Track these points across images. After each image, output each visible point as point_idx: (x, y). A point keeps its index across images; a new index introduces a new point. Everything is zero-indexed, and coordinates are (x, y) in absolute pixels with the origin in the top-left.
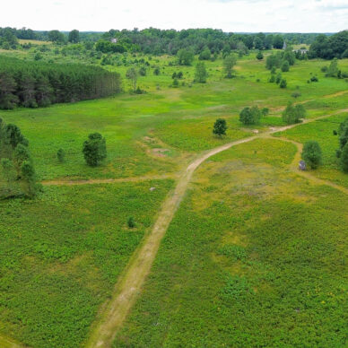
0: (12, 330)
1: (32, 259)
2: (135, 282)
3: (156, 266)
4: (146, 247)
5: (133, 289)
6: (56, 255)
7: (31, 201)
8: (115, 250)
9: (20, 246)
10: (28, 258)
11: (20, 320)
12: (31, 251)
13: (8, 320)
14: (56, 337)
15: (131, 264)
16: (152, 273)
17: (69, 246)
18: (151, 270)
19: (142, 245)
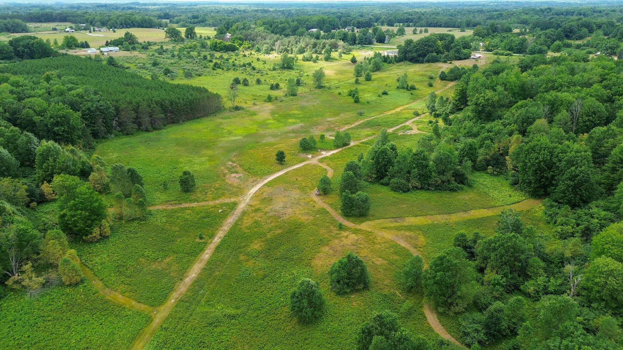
0: (133, 296)
1: (143, 260)
2: (196, 272)
3: (209, 263)
4: (206, 252)
5: (194, 275)
6: (156, 258)
7: (144, 222)
8: (188, 254)
9: (137, 253)
10: (141, 259)
11: (136, 291)
12: (143, 255)
13: (131, 292)
14: (153, 299)
15: (196, 262)
16: (206, 267)
17: (163, 252)
18: (206, 265)
19: (204, 250)
